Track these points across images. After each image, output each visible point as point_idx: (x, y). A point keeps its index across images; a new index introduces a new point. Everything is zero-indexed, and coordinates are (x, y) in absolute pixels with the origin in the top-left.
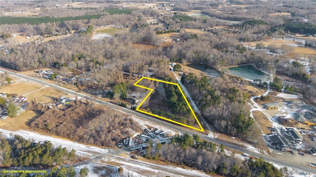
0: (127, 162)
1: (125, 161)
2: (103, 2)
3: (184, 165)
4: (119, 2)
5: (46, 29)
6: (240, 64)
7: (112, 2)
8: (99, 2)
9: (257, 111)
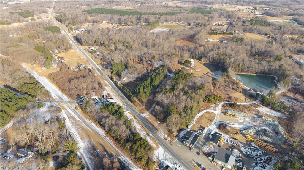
0: (71, 109)
1: (70, 108)
2: (197, 2)
3: (97, 123)
4: (213, 3)
5: (124, 20)
6: (259, 74)
7: (206, 2)
8: (193, 2)
9: (211, 113)
